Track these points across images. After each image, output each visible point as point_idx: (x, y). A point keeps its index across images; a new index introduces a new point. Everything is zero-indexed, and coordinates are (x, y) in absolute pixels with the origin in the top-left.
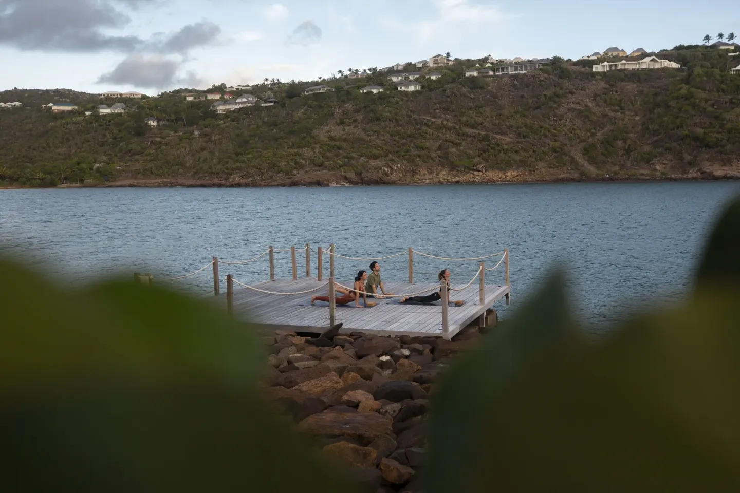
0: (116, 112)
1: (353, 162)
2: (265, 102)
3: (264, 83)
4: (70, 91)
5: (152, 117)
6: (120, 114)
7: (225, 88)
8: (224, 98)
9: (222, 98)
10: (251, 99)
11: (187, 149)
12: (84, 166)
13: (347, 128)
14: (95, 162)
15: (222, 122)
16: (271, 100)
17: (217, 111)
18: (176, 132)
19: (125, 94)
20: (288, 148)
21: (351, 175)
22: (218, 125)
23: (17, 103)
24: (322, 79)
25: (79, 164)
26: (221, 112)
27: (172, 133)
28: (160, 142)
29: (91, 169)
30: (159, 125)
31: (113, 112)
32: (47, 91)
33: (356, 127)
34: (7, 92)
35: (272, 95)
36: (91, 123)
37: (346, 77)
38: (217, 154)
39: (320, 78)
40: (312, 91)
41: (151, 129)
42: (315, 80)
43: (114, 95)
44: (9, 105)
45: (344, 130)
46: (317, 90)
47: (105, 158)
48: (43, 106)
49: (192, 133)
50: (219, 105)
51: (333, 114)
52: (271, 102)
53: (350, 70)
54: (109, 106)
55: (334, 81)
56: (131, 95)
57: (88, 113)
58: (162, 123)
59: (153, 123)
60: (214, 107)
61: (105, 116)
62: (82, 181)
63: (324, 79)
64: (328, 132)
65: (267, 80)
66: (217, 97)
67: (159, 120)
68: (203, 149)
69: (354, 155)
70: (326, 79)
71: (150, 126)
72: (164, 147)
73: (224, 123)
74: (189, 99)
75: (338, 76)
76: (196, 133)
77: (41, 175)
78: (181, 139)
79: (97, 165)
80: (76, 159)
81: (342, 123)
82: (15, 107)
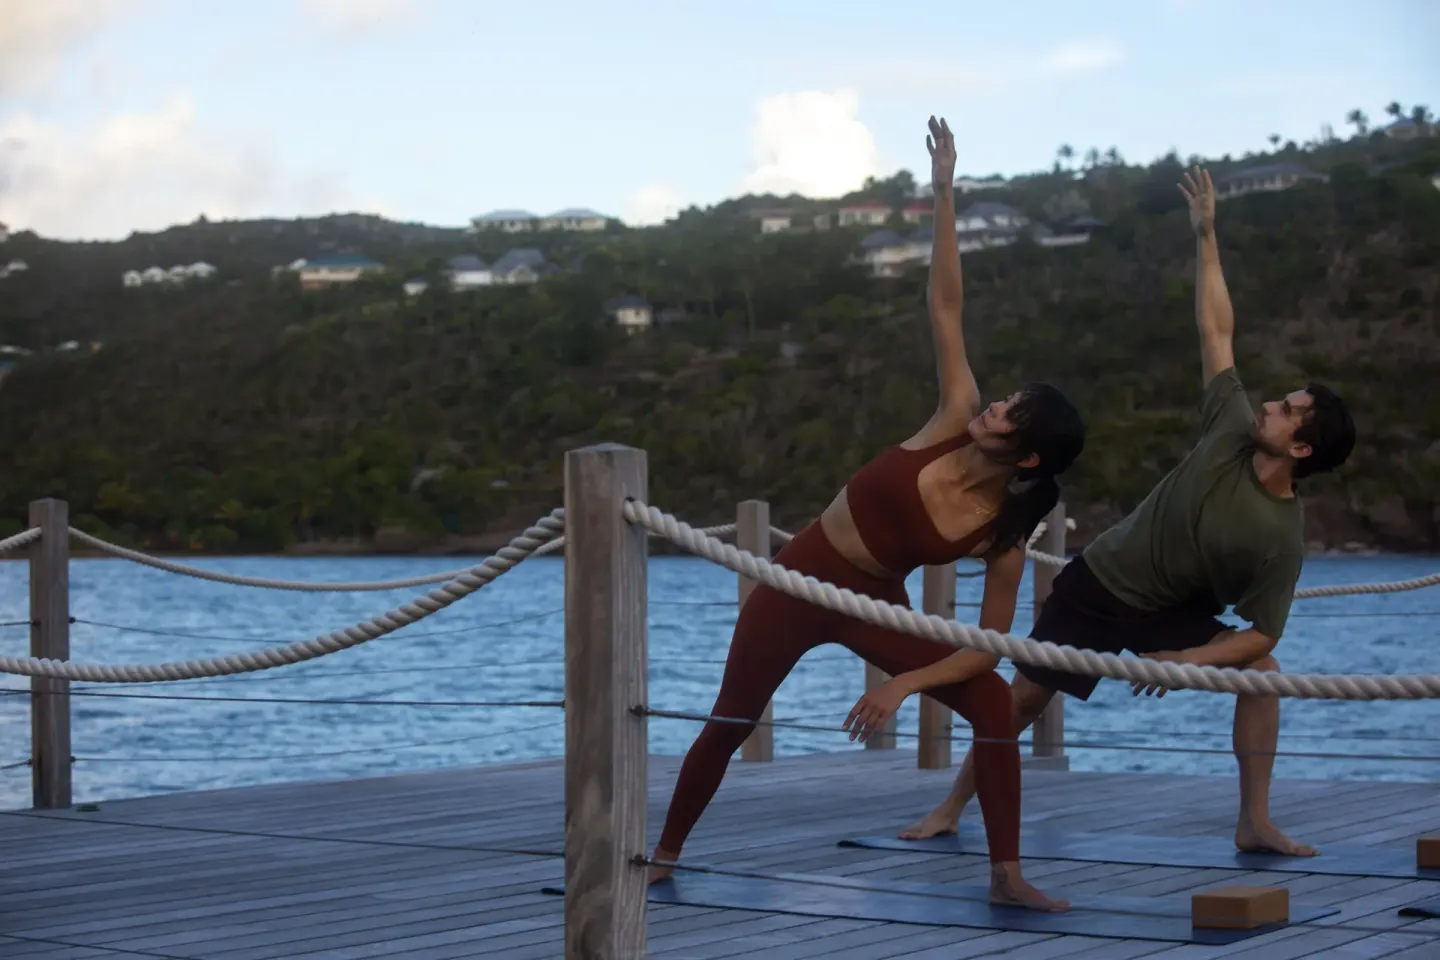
0: (511, 279)
1: (1401, 459)
2: (1058, 229)
3: (1057, 166)
4: (373, 220)
5: (633, 295)
6: (520, 289)
7: (912, 186)
8: (901, 219)
9: (895, 221)
10: (1002, 221)
11: (751, 412)
12: (379, 475)
13: (1377, 327)
14: (421, 461)
15: (888, 309)
16: (1082, 221)
17: (871, 267)
18: (715, 345)
19: (548, 219)
20: (1138, 406)
21: (1389, 512)
22: (873, 321)
23: (202, 269)
24: (1281, 145)
25: (363, 467)
26: (888, 272)
27: (701, 353)
28: (655, 387)
29: (403, 486)
30: (655, 324)
31: (499, 280)
32: (300, 224)
33: (1413, 320)
34: (175, 231)
35: (1085, 204)
36: (423, 321)
37: (1379, 134)
38: (859, 429)
39: (1275, 139)
40: (1240, 186)
41: (627, 339)
42: (1256, 150)
43: (512, 223)
44: (178, 275)
45: (1364, 334)
46: (1262, 181)
47: (454, 447)
48: (277, 270)
49: (774, 352)
50: (879, 248)
51: (1322, 272)
52: (1080, 230)
53: (1394, 109)
54: (488, 261)
55: (1333, 149)
56: (569, 220)
57: (413, 289)
58: (666, 317)
59: (632, 317)
60: (862, 252)
61: (473, 293)
62: (368, 530)
63: (1291, 146)
64: (1299, 341)
65: (1067, 151)
66: (878, 218)
67: (656, 306)
68: (809, 412)
69: (1404, 432)
70: (1300, 144)
71: (624, 327)
72: (664, 405)
73: (896, 313)
74: (774, 225)
75: (1346, 132)
76: (789, 350)
77: (233, 508)
78: (729, 374)
79: (426, 474)
80: (355, 453)
81: (1356, 306)
82: (194, 281)
